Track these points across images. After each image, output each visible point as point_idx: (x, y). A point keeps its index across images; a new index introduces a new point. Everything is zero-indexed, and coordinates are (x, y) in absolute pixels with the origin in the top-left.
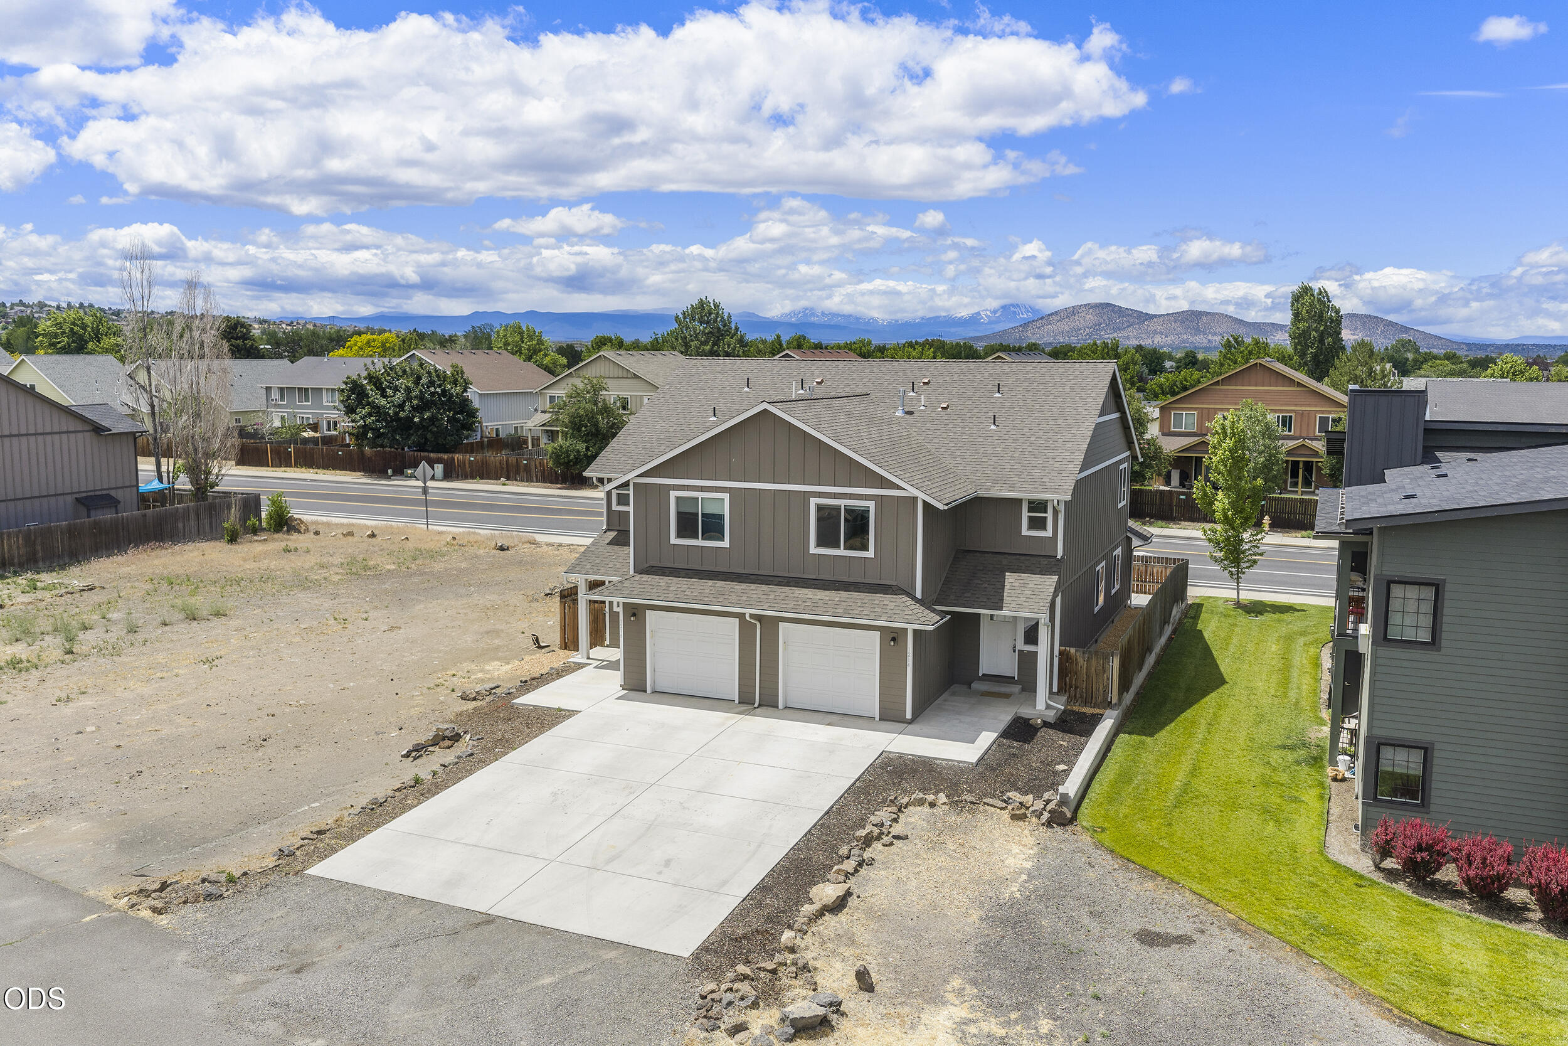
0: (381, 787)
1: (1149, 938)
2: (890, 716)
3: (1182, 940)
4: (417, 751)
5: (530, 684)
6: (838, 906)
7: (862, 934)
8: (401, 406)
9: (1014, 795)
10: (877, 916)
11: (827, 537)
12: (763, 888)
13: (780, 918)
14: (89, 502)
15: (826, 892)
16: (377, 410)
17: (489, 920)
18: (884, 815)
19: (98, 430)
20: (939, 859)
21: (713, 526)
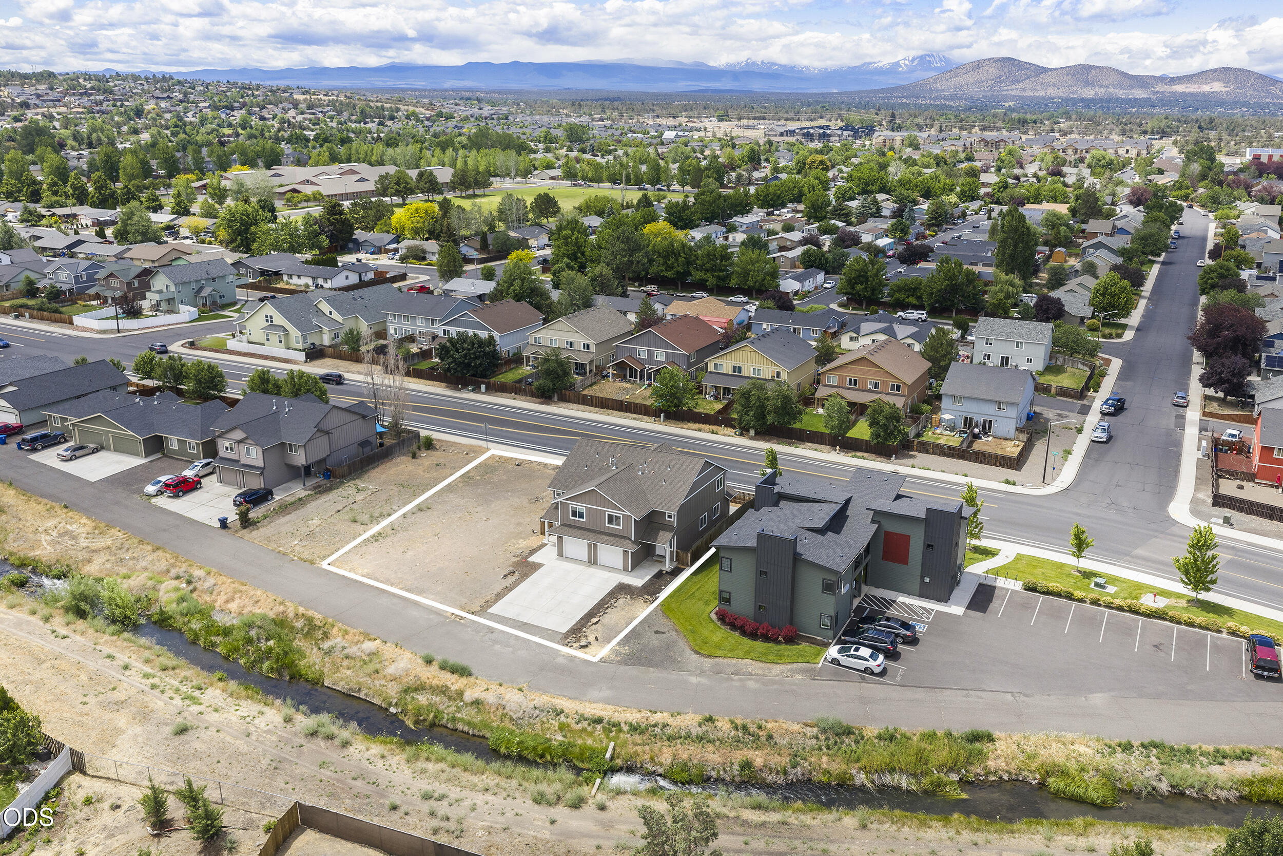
0: (498, 588)
1: (657, 632)
2: (625, 569)
3: (664, 633)
4: (505, 577)
5: (533, 551)
6: (597, 623)
7: (600, 629)
8: (465, 356)
9: (646, 596)
10: (603, 625)
11: (610, 521)
12: (582, 619)
13: (584, 626)
14: (364, 444)
15: (594, 620)
16: (455, 360)
17: (526, 624)
18: (613, 601)
19: (364, 417)
20: (623, 613)
21: (581, 516)
